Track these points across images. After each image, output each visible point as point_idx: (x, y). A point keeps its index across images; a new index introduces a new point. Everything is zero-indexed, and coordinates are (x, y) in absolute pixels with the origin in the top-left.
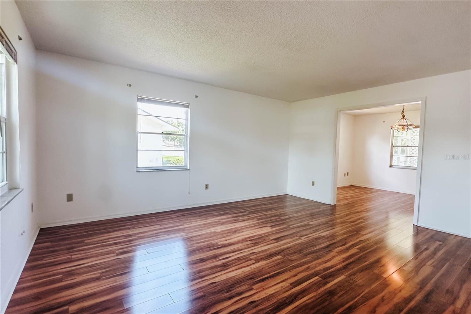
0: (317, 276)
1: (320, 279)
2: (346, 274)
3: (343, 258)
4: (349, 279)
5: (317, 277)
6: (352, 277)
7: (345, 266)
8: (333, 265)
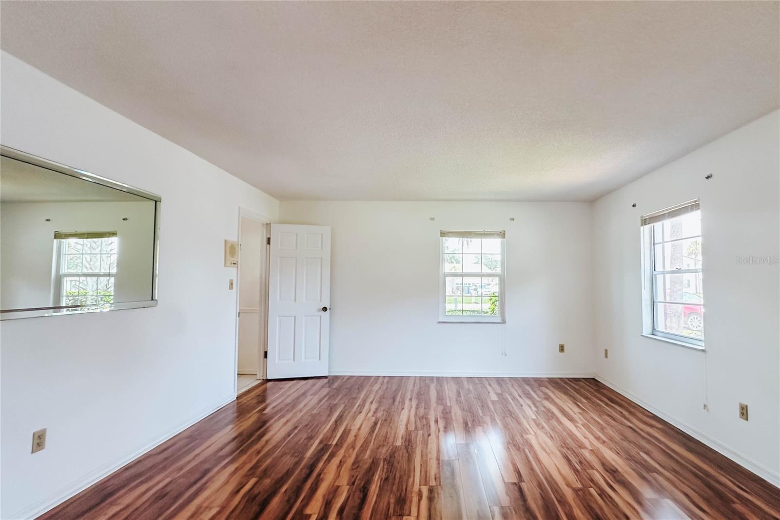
0: (336, 444)
1: (330, 443)
2: (306, 460)
3: (322, 480)
4: (300, 456)
5: (334, 443)
6: (297, 459)
7: (313, 470)
8: (329, 463)
